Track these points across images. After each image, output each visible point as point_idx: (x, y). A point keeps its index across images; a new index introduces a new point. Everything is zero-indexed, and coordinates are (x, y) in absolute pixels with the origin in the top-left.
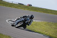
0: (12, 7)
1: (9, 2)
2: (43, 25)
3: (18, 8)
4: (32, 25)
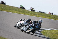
0: (33, 15)
3: (39, 17)
4: (53, 34)
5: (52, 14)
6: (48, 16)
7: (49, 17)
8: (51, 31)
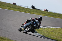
1: (23, 7)
2: (61, 32)
4: (48, 32)
5: (48, 11)
6: (43, 13)
7: (45, 14)
8: (46, 29)
